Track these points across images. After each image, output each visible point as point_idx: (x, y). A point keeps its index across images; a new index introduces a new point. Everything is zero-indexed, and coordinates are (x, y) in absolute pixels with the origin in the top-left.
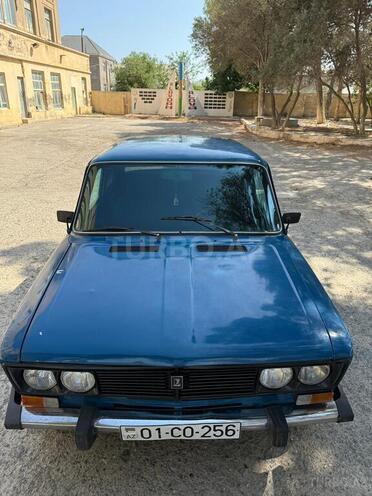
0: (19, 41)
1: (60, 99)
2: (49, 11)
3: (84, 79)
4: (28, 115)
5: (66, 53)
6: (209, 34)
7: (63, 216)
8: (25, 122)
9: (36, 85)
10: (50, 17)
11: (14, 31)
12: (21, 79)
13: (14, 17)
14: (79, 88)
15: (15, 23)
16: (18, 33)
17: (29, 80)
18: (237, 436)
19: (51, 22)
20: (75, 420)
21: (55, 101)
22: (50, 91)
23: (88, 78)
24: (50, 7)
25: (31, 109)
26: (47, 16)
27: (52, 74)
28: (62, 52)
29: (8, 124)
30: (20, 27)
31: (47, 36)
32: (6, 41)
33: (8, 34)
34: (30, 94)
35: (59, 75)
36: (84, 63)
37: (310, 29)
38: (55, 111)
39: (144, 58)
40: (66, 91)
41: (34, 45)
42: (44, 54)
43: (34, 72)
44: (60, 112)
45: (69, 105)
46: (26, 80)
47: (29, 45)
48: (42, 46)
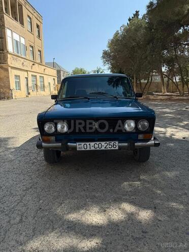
0: (27, 63)
1: (43, 87)
2: (40, 51)
3: (54, 79)
4: (29, 94)
5: (46, 68)
6: (110, 56)
7: (53, 97)
8: (27, 96)
9: (33, 81)
10: (41, 54)
11: (25, 59)
12: (27, 78)
13: (25, 53)
14: (52, 83)
15: (25, 55)
16: (27, 59)
17: (30, 79)
18: (117, 148)
19: (41, 55)
20: (61, 144)
21: (41, 88)
22: (39, 84)
23: (56, 79)
24: (40, 49)
25: (30, 91)
26: (39, 53)
27: (40, 77)
28: (45, 68)
29: (20, 97)
30: (27, 57)
31: (39, 61)
32: (21, 62)
33: (22, 60)
34: (30, 84)
35: (43, 77)
36: (54, 72)
37: (154, 51)
38: (41, 92)
39: (81, 70)
40: (46, 84)
41: (33, 64)
42: (37, 68)
43: (32, 75)
44: (43, 93)
45: (47, 90)
46: (29, 79)
47: (31, 65)
48: (36, 65)
